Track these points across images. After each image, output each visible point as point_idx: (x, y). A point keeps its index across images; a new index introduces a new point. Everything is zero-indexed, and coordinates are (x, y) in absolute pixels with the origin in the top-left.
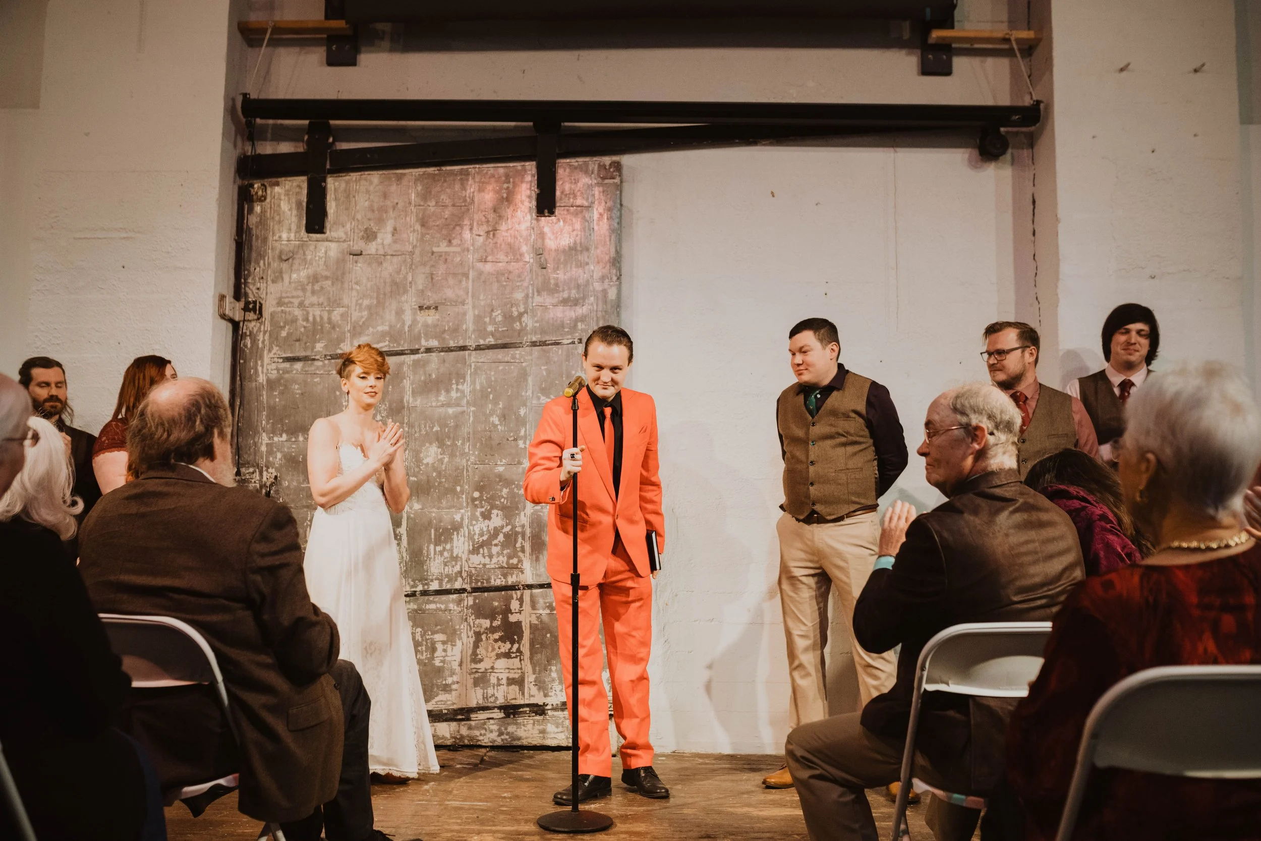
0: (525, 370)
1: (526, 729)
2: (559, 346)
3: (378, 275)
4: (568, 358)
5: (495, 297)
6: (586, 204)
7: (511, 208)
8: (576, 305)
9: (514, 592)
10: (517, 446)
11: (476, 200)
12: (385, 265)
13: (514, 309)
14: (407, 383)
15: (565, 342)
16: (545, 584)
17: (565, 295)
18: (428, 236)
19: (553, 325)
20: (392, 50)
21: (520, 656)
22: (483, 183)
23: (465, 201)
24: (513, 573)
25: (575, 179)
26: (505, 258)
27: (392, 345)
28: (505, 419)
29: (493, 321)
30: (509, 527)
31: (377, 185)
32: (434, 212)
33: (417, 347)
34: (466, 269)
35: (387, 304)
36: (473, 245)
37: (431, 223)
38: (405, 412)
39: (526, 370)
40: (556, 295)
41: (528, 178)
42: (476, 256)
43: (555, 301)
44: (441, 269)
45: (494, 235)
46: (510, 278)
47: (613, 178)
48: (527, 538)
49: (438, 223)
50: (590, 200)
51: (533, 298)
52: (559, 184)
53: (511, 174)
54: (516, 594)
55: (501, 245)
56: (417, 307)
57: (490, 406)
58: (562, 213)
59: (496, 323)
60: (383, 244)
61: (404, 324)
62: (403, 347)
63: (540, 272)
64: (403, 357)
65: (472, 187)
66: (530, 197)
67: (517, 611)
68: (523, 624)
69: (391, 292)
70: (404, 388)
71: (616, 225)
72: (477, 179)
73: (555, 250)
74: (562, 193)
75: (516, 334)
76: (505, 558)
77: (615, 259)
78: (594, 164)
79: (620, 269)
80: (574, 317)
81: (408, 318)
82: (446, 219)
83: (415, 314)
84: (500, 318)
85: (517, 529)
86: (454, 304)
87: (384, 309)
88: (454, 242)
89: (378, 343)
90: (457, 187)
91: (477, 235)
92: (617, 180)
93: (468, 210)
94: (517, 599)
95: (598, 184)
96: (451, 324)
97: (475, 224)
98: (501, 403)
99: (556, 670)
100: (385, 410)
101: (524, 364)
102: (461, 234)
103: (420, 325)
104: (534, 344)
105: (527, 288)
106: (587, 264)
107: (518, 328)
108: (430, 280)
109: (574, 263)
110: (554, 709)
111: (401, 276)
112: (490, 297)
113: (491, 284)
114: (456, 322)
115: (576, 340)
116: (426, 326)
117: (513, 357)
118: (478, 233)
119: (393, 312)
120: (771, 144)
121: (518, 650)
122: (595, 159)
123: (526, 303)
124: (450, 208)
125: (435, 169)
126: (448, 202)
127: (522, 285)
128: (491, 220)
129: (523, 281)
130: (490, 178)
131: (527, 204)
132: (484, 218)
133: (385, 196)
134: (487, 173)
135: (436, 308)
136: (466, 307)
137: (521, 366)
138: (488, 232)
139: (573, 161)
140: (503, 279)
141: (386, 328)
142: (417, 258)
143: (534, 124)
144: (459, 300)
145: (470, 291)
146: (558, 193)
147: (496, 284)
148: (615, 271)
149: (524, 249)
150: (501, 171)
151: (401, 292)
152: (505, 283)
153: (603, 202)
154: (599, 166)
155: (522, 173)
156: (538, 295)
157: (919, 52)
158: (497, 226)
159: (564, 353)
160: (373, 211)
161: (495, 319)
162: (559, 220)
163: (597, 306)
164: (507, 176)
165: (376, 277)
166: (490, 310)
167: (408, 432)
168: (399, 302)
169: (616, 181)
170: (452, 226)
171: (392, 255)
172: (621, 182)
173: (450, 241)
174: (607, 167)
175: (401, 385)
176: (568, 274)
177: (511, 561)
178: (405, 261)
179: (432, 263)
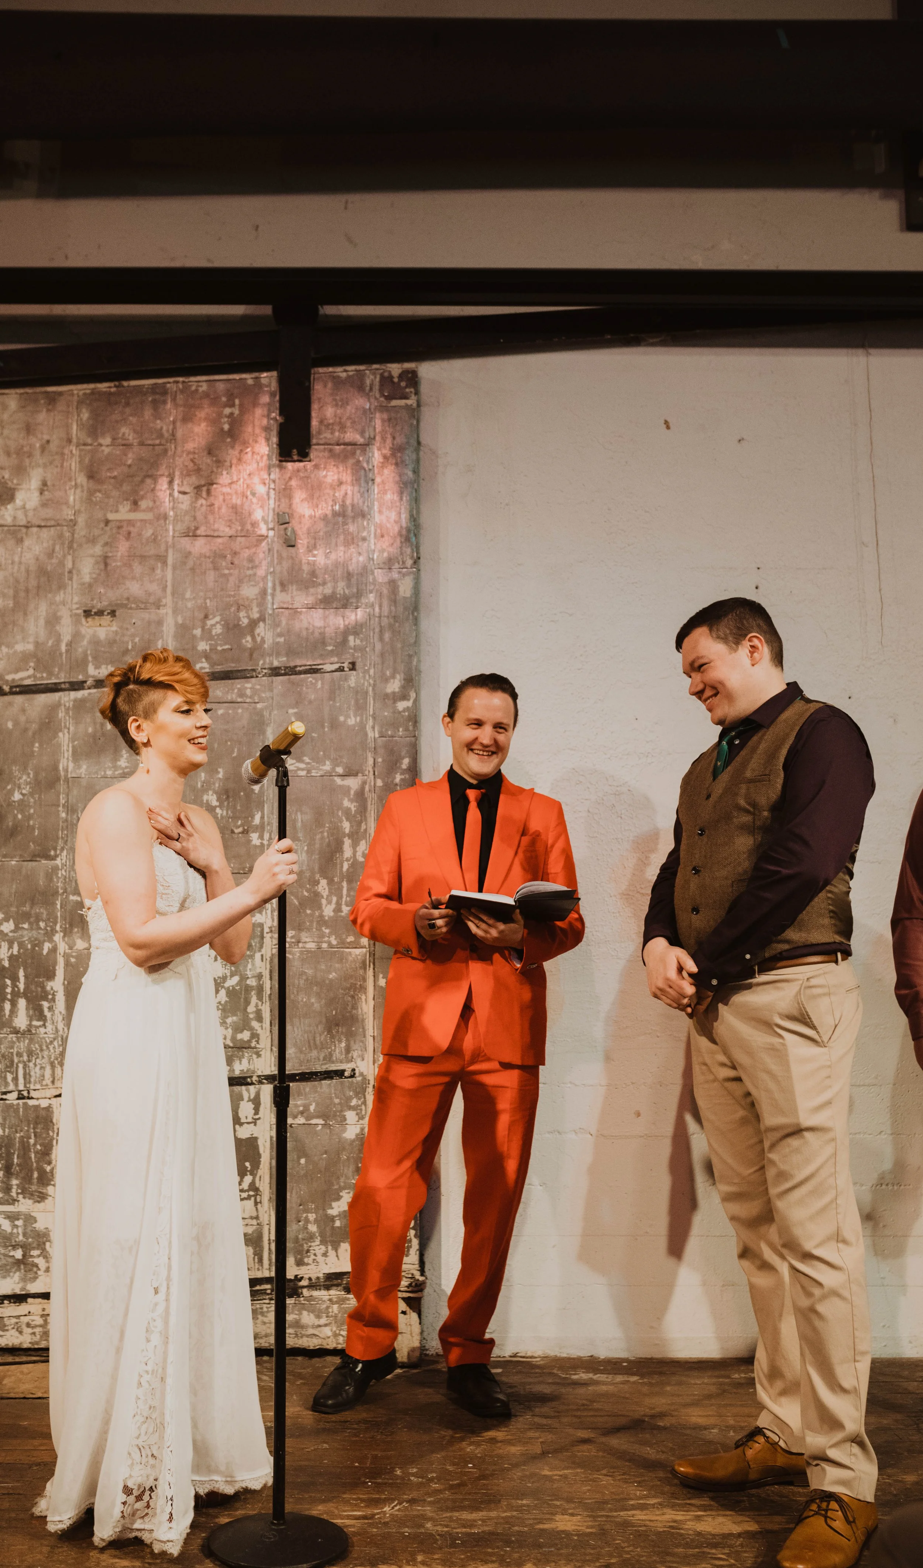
0: (260, 714)
1: (266, 1320)
2: (318, 675)
3: (17, 559)
4: (332, 696)
5: (210, 595)
6: (361, 440)
7: (238, 448)
8: (345, 606)
9: (244, 1088)
10: (250, 841)
11: (179, 433)
12: (27, 543)
13: (242, 614)
14: (64, 738)
15: (328, 667)
16: (296, 1075)
17: (328, 590)
18: (99, 495)
19: (307, 639)
20: (42, 194)
21: (255, 1196)
22: (192, 406)
23: (160, 435)
24: (243, 1056)
25: (342, 400)
26: (227, 529)
27: (39, 675)
28: (228, 797)
29: (207, 635)
30: (236, 979)
31: (14, 412)
32: (109, 454)
33: (81, 677)
34: (163, 547)
35: (32, 606)
36: (173, 508)
37: (105, 474)
38: (62, 787)
39: (262, 716)
40: (312, 590)
41: (265, 399)
42: (180, 527)
43: (310, 600)
44: (123, 547)
45: (209, 492)
46: (236, 562)
47: (406, 398)
48: (266, 997)
49: (115, 473)
50: (367, 435)
51: (273, 595)
52: (315, 406)
53: (236, 391)
54: (248, 1091)
55: (220, 508)
56: (80, 611)
57: (203, 775)
58: (321, 454)
59: (211, 638)
60: (24, 507)
61: (58, 641)
62: (58, 678)
63: (286, 552)
64: (57, 695)
65: (171, 411)
66: (267, 429)
67: (250, 1120)
68: (260, 1142)
69: (38, 587)
70: (59, 745)
71: (410, 474)
72: (180, 398)
73: (311, 517)
74: (321, 422)
75: (247, 654)
76: (230, 1030)
77: (409, 530)
78: (374, 374)
79: (418, 548)
80: (342, 626)
81: (66, 630)
82: (130, 466)
83: (77, 622)
84: (218, 630)
85: (248, 982)
86: (143, 606)
87: (25, 614)
88: (143, 504)
89: (17, 671)
90: (148, 413)
91: (180, 492)
92: (412, 402)
93: (166, 451)
94: (249, 1100)
95: (382, 408)
96: (137, 640)
97: (177, 473)
98: (220, 770)
99: (316, 1221)
100: (27, 783)
101: (259, 706)
102: (153, 490)
103: (85, 643)
104: (275, 672)
105: (264, 579)
106: (364, 539)
107: (249, 646)
108: (102, 566)
109: (342, 537)
110: (312, 1286)
111: (54, 561)
112: (201, 594)
113: (205, 573)
114: (146, 636)
115: (346, 665)
116: (95, 642)
117: (241, 694)
118: (182, 489)
119: (42, 622)
120: (664, 343)
121: (253, 1187)
122: (375, 366)
123: (262, 604)
124: (136, 449)
125: (112, 384)
126: (131, 437)
127: (255, 575)
128: (203, 467)
129: (256, 567)
130: (201, 398)
131: (262, 441)
132: (192, 464)
133: (29, 429)
134: (197, 390)
135: (113, 613)
136: (162, 611)
137: (255, 708)
138: (198, 488)
139: (340, 371)
140: (224, 564)
141: (30, 647)
142: (81, 531)
143: (274, 310)
144: (152, 599)
145: (169, 584)
146: (314, 423)
147: (212, 573)
148: (409, 551)
149: (258, 514)
150: (221, 386)
151: (54, 587)
152: (226, 572)
153: (389, 436)
154: (382, 375)
155: (253, 392)
156: (281, 591)
157: (901, 193)
158: (213, 477)
159: (326, 687)
160: (8, 454)
161: (210, 631)
162: (317, 467)
163: (380, 606)
164: (231, 396)
165: (13, 563)
166: (202, 616)
167: (66, 820)
168: (51, 604)
169: (409, 402)
170: (138, 479)
171: (39, 526)
172: (419, 405)
173: (135, 503)
174: (396, 380)
175: (54, 742)
176: (333, 556)
177: (239, 1036)
178: (61, 536)
179: (106, 538)
